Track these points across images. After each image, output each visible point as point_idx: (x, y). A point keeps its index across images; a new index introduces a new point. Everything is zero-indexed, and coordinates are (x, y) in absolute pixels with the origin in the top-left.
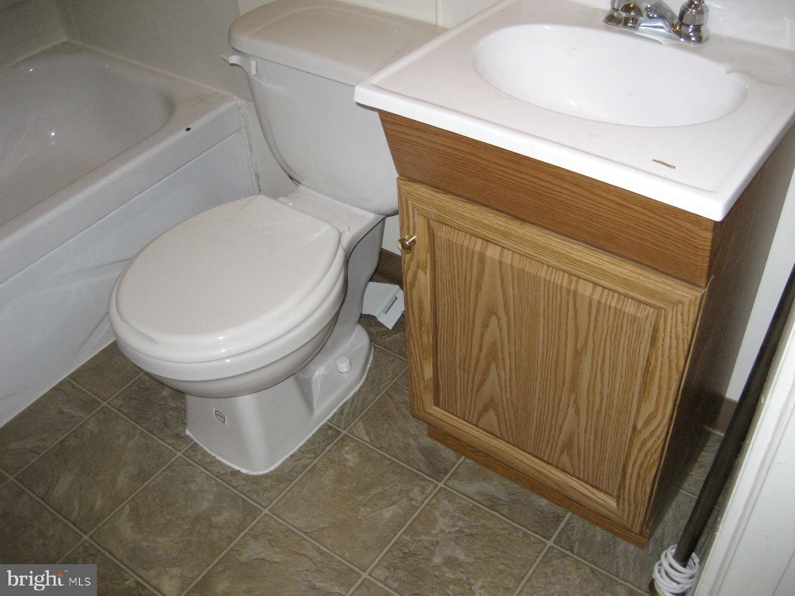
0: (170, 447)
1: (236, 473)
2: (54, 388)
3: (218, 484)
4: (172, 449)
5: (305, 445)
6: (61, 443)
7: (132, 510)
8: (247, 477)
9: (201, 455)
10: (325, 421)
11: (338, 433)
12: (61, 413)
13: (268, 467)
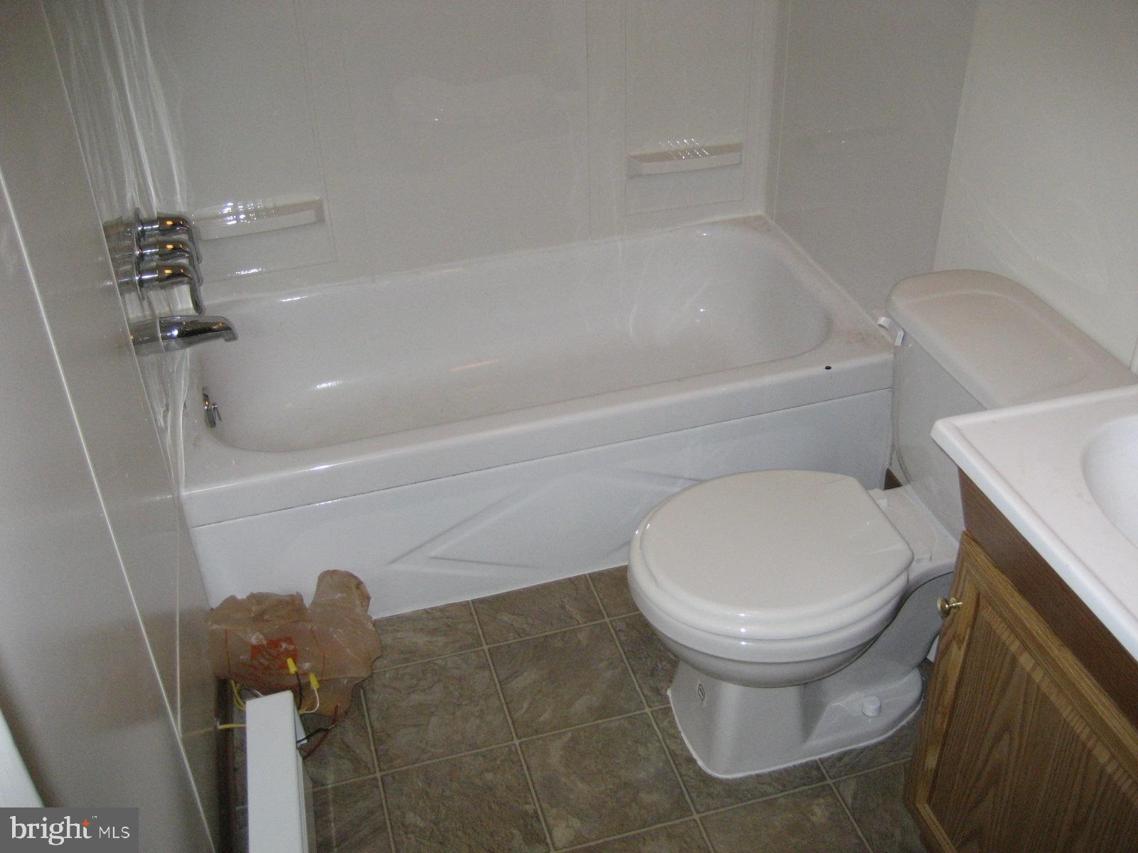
0: (643, 698)
1: (691, 760)
2: (570, 579)
3: (667, 761)
4: (644, 701)
5: (779, 772)
6: (546, 636)
7: (572, 739)
8: (699, 772)
9: (668, 722)
10: (817, 757)
11: (823, 779)
12: (563, 607)
13: (726, 772)
